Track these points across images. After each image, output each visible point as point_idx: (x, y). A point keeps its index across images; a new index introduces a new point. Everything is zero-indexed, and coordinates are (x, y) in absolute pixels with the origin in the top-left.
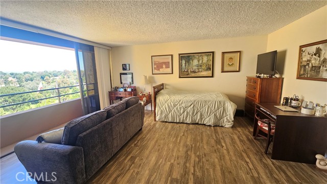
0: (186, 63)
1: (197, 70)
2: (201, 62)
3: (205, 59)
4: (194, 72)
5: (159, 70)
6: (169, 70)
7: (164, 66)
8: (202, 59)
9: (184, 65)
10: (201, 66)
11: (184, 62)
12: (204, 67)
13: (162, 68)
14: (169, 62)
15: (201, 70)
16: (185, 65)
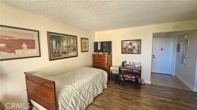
0: (56, 44)
1: (67, 51)
2: (69, 44)
3: (72, 41)
4: (65, 53)
5: (14, 52)
6: (35, 52)
7: (24, 46)
8: (70, 41)
9: (54, 45)
10: (69, 47)
11: (54, 42)
12: (72, 48)
13: (21, 48)
14: (34, 41)
15: (69, 51)
16: (56, 46)
